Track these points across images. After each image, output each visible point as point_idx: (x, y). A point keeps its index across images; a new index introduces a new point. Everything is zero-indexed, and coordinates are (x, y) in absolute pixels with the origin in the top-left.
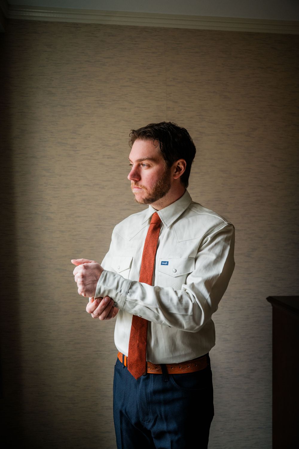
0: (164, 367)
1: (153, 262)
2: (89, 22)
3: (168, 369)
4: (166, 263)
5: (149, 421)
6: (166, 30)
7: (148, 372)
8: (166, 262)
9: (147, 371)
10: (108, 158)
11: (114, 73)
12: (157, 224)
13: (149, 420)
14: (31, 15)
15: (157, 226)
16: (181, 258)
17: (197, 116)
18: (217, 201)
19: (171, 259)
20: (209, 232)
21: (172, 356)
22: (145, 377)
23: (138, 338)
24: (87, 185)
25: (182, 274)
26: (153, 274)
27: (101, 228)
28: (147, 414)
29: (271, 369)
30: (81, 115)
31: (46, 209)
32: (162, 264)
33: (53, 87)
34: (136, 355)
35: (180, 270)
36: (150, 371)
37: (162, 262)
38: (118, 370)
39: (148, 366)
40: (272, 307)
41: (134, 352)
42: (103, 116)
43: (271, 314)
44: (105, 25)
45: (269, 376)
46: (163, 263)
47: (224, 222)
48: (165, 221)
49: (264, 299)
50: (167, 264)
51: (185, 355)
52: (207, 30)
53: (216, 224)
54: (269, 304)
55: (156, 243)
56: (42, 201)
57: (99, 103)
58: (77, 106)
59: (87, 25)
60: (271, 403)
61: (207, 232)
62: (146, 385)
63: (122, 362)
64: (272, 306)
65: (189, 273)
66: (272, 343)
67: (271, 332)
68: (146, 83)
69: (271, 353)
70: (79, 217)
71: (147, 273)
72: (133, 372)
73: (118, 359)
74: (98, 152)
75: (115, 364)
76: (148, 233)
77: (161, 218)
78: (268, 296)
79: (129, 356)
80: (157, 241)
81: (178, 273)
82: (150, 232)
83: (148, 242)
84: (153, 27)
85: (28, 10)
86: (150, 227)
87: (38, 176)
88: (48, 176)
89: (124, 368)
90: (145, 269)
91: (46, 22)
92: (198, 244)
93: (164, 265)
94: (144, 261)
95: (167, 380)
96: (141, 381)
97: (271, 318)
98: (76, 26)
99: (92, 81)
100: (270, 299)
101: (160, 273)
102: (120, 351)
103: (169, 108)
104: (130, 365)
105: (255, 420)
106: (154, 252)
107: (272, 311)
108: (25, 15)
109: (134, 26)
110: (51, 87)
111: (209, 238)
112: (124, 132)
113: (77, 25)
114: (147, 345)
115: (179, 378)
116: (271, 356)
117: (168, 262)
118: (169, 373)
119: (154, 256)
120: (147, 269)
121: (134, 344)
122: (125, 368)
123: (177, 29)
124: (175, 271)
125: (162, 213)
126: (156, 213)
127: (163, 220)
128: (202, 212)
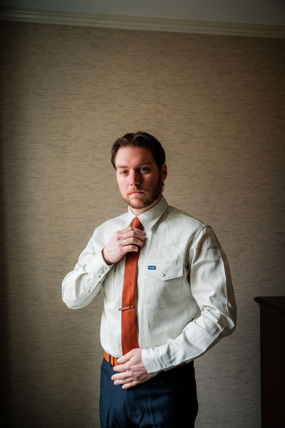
2: (79, 25)
4: (154, 268)
5: (137, 417)
6: (155, 33)
8: (153, 266)
10: (98, 160)
11: (104, 75)
13: (137, 415)
14: (20, 16)
17: (186, 118)
18: (205, 202)
19: (158, 263)
24: (76, 187)
27: (90, 229)
28: (135, 410)
29: (260, 369)
30: (71, 117)
31: (36, 211)
32: (149, 269)
33: (43, 89)
37: (149, 266)
38: (104, 370)
40: (259, 308)
42: (92, 119)
43: (259, 314)
44: (95, 28)
45: (258, 377)
46: (150, 268)
49: (252, 299)
50: (155, 269)
52: (195, 34)
54: (257, 304)
56: (32, 202)
57: (88, 106)
58: (67, 108)
59: (76, 27)
60: (260, 404)
63: (108, 362)
64: (260, 306)
66: (260, 343)
67: (259, 332)
68: (135, 86)
69: (259, 354)
70: (69, 218)
73: (104, 359)
74: (88, 154)
78: (256, 296)
81: (167, 277)
84: (142, 30)
85: (17, 11)
87: (28, 178)
88: (38, 178)
89: (111, 367)
91: (36, 24)
93: (152, 269)
97: (259, 319)
98: (65, 28)
99: (82, 83)
100: (257, 299)
101: (147, 277)
103: (158, 110)
105: (244, 421)
107: (259, 311)
108: (14, 16)
109: (124, 29)
110: (41, 89)
112: (114, 135)
113: (67, 27)
116: (259, 357)
117: (155, 267)
123: (166, 32)
124: (163, 275)
125: (143, 217)
126: (137, 218)
127: (144, 224)
128: (179, 215)
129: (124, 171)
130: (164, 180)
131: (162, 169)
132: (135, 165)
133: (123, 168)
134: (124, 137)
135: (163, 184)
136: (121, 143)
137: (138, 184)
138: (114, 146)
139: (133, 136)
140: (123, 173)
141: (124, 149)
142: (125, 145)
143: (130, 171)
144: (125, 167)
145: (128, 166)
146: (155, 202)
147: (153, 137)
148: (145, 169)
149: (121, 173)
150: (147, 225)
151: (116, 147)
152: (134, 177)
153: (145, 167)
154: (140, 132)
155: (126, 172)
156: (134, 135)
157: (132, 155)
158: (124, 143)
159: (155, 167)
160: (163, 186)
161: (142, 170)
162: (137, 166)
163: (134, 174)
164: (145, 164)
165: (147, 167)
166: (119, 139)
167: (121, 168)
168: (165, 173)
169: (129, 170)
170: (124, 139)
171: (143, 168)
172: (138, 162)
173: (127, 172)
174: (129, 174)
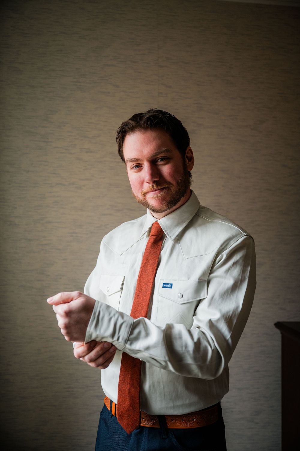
0: (162, 419)
1: (152, 284)
3: (167, 422)
4: (169, 286)
7: (142, 425)
8: (169, 284)
9: (140, 423)
10: (87, 152)
12: (158, 236)
15: (158, 239)
16: (189, 279)
19: (176, 280)
20: (223, 246)
21: (172, 405)
22: (138, 431)
23: (129, 381)
25: (190, 301)
26: (150, 299)
32: (163, 287)
34: (127, 403)
35: (189, 295)
36: (144, 424)
37: (164, 284)
38: (104, 419)
39: (142, 416)
40: (280, 335)
41: (124, 398)
43: (280, 343)
46: (165, 286)
47: (241, 233)
48: (168, 232)
50: (171, 287)
51: (190, 405)
53: (231, 236)
55: (157, 260)
61: (221, 246)
62: (138, 442)
63: (109, 409)
64: (282, 333)
65: (199, 299)
68: (134, 62)
71: (143, 298)
72: (124, 424)
73: (105, 404)
75: (101, 411)
76: (146, 248)
77: (164, 229)
79: (118, 403)
80: (158, 258)
81: (186, 299)
82: (149, 246)
83: (147, 259)
86: (149, 240)
89: (111, 417)
90: (141, 292)
92: (210, 263)
93: (167, 287)
94: (140, 282)
95: (166, 437)
96: (133, 435)
100: (278, 325)
101: (160, 298)
102: (107, 395)
104: (121, 415)
106: (153, 271)
111: (224, 254)
114: (140, 391)
115: (181, 434)
117: (172, 285)
118: (169, 427)
119: (153, 277)
120: (142, 292)
121: (125, 389)
122: (113, 417)
124: (180, 295)
125: (164, 222)
126: (157, 223)
127: (165, 231)
128: (214, 220)
129: (136, 165)
130: (191, 169)
131: (186, 155)
132: (149, 155)
133: (133, 161)
134: (130, 119)
135: (190, 176)
136: (127, 128)
137: (157, 180)
138: (119, 134)
139: (143, 117)
140: (134, 168)
141: (132, 136)
142: (132, 129)
143: (143, 164)
144: (137, 159)
145: (140, 158)
146: (182, 200)
147: (170, 115)
148: (163, 158)
149: (133, 168)
150: (170, 232)
151: (122, 134)
152: (150, 172)
153: (163, 156)
154: (152, 110)
155: (139, 167)
156: (143, 115)
157: (143, 142)
158: (131, 128)
159: (176, 154)
160: (190, 178)
161: (159, 160)
162: (152, 157)
163: (149, 168)
164: (162, 152)
165: (166, 156)
166: (125, 123)
167: (132, 161)
168: (191, 159)
169: (143, 162)
170: (131, 122)
171: (161, 157)
172: (152, 151)
173: (140, 165)
174: (143, 168)
